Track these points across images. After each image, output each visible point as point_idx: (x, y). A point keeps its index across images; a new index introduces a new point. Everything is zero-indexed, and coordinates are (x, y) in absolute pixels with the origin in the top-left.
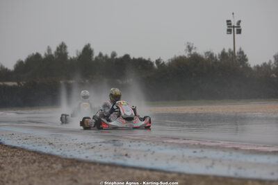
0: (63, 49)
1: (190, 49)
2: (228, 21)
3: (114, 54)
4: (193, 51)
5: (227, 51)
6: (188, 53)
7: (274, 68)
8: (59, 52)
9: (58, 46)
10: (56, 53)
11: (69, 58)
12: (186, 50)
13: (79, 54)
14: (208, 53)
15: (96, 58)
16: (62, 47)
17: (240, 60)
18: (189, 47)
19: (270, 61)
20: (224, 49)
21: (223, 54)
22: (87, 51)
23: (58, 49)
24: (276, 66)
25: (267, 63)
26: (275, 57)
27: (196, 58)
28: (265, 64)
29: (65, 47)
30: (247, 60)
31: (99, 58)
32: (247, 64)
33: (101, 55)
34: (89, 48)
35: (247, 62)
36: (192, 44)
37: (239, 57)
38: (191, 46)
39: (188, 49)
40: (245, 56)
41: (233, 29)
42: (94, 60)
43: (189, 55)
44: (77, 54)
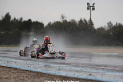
1: (63, 17)
2: (88, 3)
3: (21, 19)
4: (64, 19)
5: (83, 20)
7: (107, 29)
12: (61, 18)
13: (3, 18)
14: (72, 20)
15: (12, 20)
17: (89, 25)
18: (62, 16)
19: (105, 26)
20: (81, 19)
21: (81, 21)
22: (8, 16)
24: (108, 29)
26: (108, 24)
27: (65, 22)
28: (102, 27)
30: (93, 25)
31: (14, 20)
32: (93, 27)
33: (15, 19)
34: (9, 15)
35: (93, 26)
36: (64, 15)
37: (90, 23)
38: (63, 16)
39: (62, 17)
40: (93, 22)
41: (91, 7)
42: (11, 21)
43: (62, 21)
44: (2, 18)
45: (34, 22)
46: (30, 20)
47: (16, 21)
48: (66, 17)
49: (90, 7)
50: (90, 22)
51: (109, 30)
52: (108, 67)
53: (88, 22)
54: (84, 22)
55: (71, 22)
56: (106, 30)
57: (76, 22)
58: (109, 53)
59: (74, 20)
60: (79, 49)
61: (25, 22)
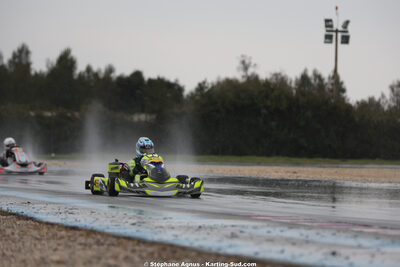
0: (23, 55)
1: (246, 67)
2: (327, 21)
3: (110, 70)
4: (251, 71)
5: (310, 74)
6: (242, 73)
7: (389, 106)
8: (17, 60)
9: (16, 50)
10: (10, 62)
11: (33, 73)
12: (238, 69)
13: (50, 66)
14: (276, 75)
15: (80, 75)
16: (22, 53)
17: (332, 91)
18: (243, 62)
19: (383, 96)
20: (306, 70)
21: (304, 78)
22: (66, 62)
23: (14, 56)
24: (393, 104)
25: (377, 98)
26: (392, 88)
27: (253, 80)
28: (371, 100)
29: (28, 53)
30: (344, 91)
31: (86, 75)
32: (344, 99)
33: (89, 69)
34: (69, 57)
35: (344, 95)
36: (250, 58)
37: (332, 84)
38: (247, 62)
39: (242, 66)
40: (342, 83)
41: (336, 35)
42: (76, 77)
43: (243, 77)
44: (47, 66)
45: (150, 80)
46: (138, 75)
47: (92, 78)
48: (255, 65)
49: (334, 34)
50: (332, 81)
51: (395, 107)
52: (392, 229)
53: (326, 81)
54: (313, 81)
55: (274, 81)
56: (386, 108)
57: (288, 82)
58: (392, 185)
59: (283, 74)
60: (296, 169)
61: (121, 79)
